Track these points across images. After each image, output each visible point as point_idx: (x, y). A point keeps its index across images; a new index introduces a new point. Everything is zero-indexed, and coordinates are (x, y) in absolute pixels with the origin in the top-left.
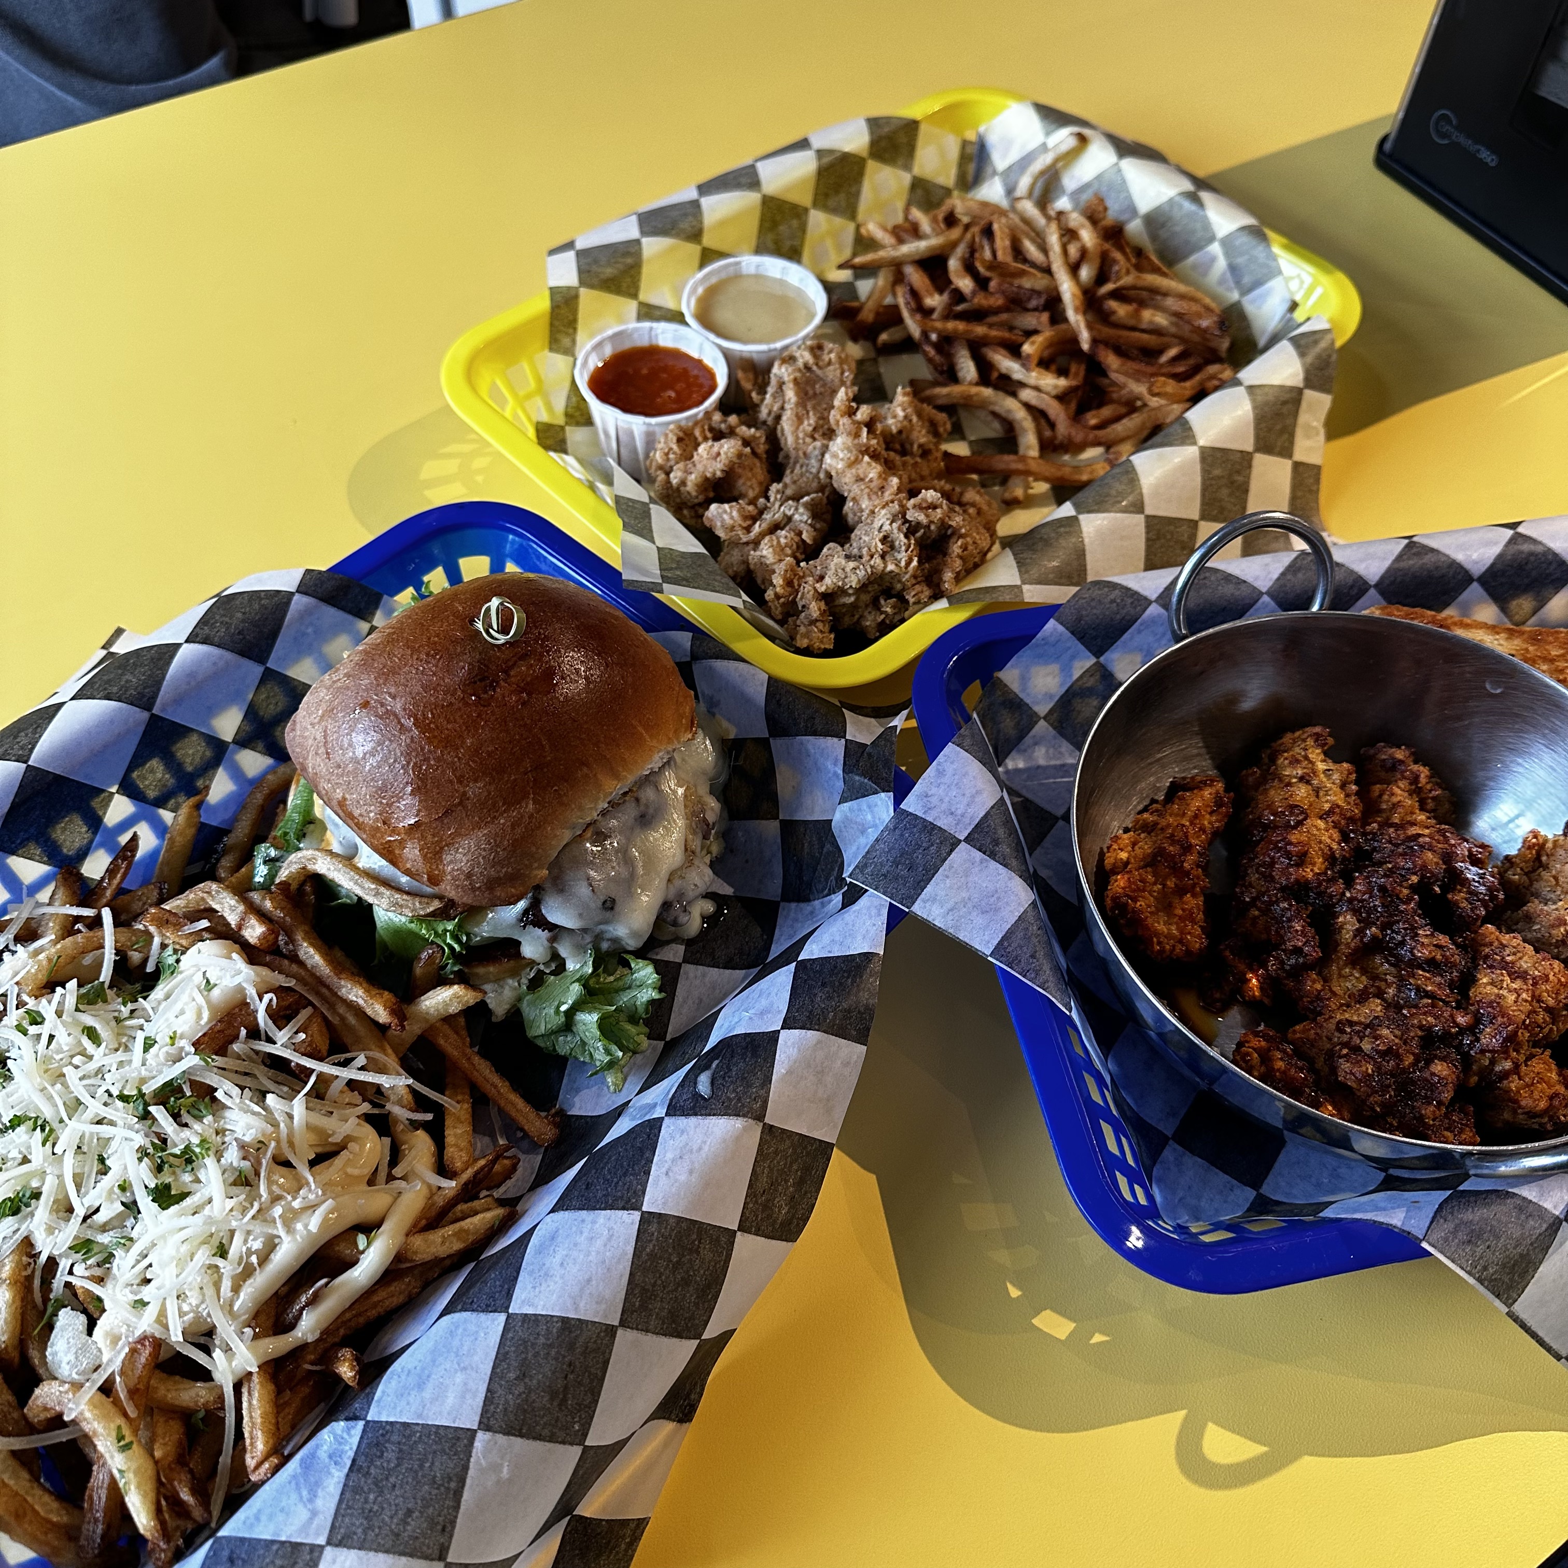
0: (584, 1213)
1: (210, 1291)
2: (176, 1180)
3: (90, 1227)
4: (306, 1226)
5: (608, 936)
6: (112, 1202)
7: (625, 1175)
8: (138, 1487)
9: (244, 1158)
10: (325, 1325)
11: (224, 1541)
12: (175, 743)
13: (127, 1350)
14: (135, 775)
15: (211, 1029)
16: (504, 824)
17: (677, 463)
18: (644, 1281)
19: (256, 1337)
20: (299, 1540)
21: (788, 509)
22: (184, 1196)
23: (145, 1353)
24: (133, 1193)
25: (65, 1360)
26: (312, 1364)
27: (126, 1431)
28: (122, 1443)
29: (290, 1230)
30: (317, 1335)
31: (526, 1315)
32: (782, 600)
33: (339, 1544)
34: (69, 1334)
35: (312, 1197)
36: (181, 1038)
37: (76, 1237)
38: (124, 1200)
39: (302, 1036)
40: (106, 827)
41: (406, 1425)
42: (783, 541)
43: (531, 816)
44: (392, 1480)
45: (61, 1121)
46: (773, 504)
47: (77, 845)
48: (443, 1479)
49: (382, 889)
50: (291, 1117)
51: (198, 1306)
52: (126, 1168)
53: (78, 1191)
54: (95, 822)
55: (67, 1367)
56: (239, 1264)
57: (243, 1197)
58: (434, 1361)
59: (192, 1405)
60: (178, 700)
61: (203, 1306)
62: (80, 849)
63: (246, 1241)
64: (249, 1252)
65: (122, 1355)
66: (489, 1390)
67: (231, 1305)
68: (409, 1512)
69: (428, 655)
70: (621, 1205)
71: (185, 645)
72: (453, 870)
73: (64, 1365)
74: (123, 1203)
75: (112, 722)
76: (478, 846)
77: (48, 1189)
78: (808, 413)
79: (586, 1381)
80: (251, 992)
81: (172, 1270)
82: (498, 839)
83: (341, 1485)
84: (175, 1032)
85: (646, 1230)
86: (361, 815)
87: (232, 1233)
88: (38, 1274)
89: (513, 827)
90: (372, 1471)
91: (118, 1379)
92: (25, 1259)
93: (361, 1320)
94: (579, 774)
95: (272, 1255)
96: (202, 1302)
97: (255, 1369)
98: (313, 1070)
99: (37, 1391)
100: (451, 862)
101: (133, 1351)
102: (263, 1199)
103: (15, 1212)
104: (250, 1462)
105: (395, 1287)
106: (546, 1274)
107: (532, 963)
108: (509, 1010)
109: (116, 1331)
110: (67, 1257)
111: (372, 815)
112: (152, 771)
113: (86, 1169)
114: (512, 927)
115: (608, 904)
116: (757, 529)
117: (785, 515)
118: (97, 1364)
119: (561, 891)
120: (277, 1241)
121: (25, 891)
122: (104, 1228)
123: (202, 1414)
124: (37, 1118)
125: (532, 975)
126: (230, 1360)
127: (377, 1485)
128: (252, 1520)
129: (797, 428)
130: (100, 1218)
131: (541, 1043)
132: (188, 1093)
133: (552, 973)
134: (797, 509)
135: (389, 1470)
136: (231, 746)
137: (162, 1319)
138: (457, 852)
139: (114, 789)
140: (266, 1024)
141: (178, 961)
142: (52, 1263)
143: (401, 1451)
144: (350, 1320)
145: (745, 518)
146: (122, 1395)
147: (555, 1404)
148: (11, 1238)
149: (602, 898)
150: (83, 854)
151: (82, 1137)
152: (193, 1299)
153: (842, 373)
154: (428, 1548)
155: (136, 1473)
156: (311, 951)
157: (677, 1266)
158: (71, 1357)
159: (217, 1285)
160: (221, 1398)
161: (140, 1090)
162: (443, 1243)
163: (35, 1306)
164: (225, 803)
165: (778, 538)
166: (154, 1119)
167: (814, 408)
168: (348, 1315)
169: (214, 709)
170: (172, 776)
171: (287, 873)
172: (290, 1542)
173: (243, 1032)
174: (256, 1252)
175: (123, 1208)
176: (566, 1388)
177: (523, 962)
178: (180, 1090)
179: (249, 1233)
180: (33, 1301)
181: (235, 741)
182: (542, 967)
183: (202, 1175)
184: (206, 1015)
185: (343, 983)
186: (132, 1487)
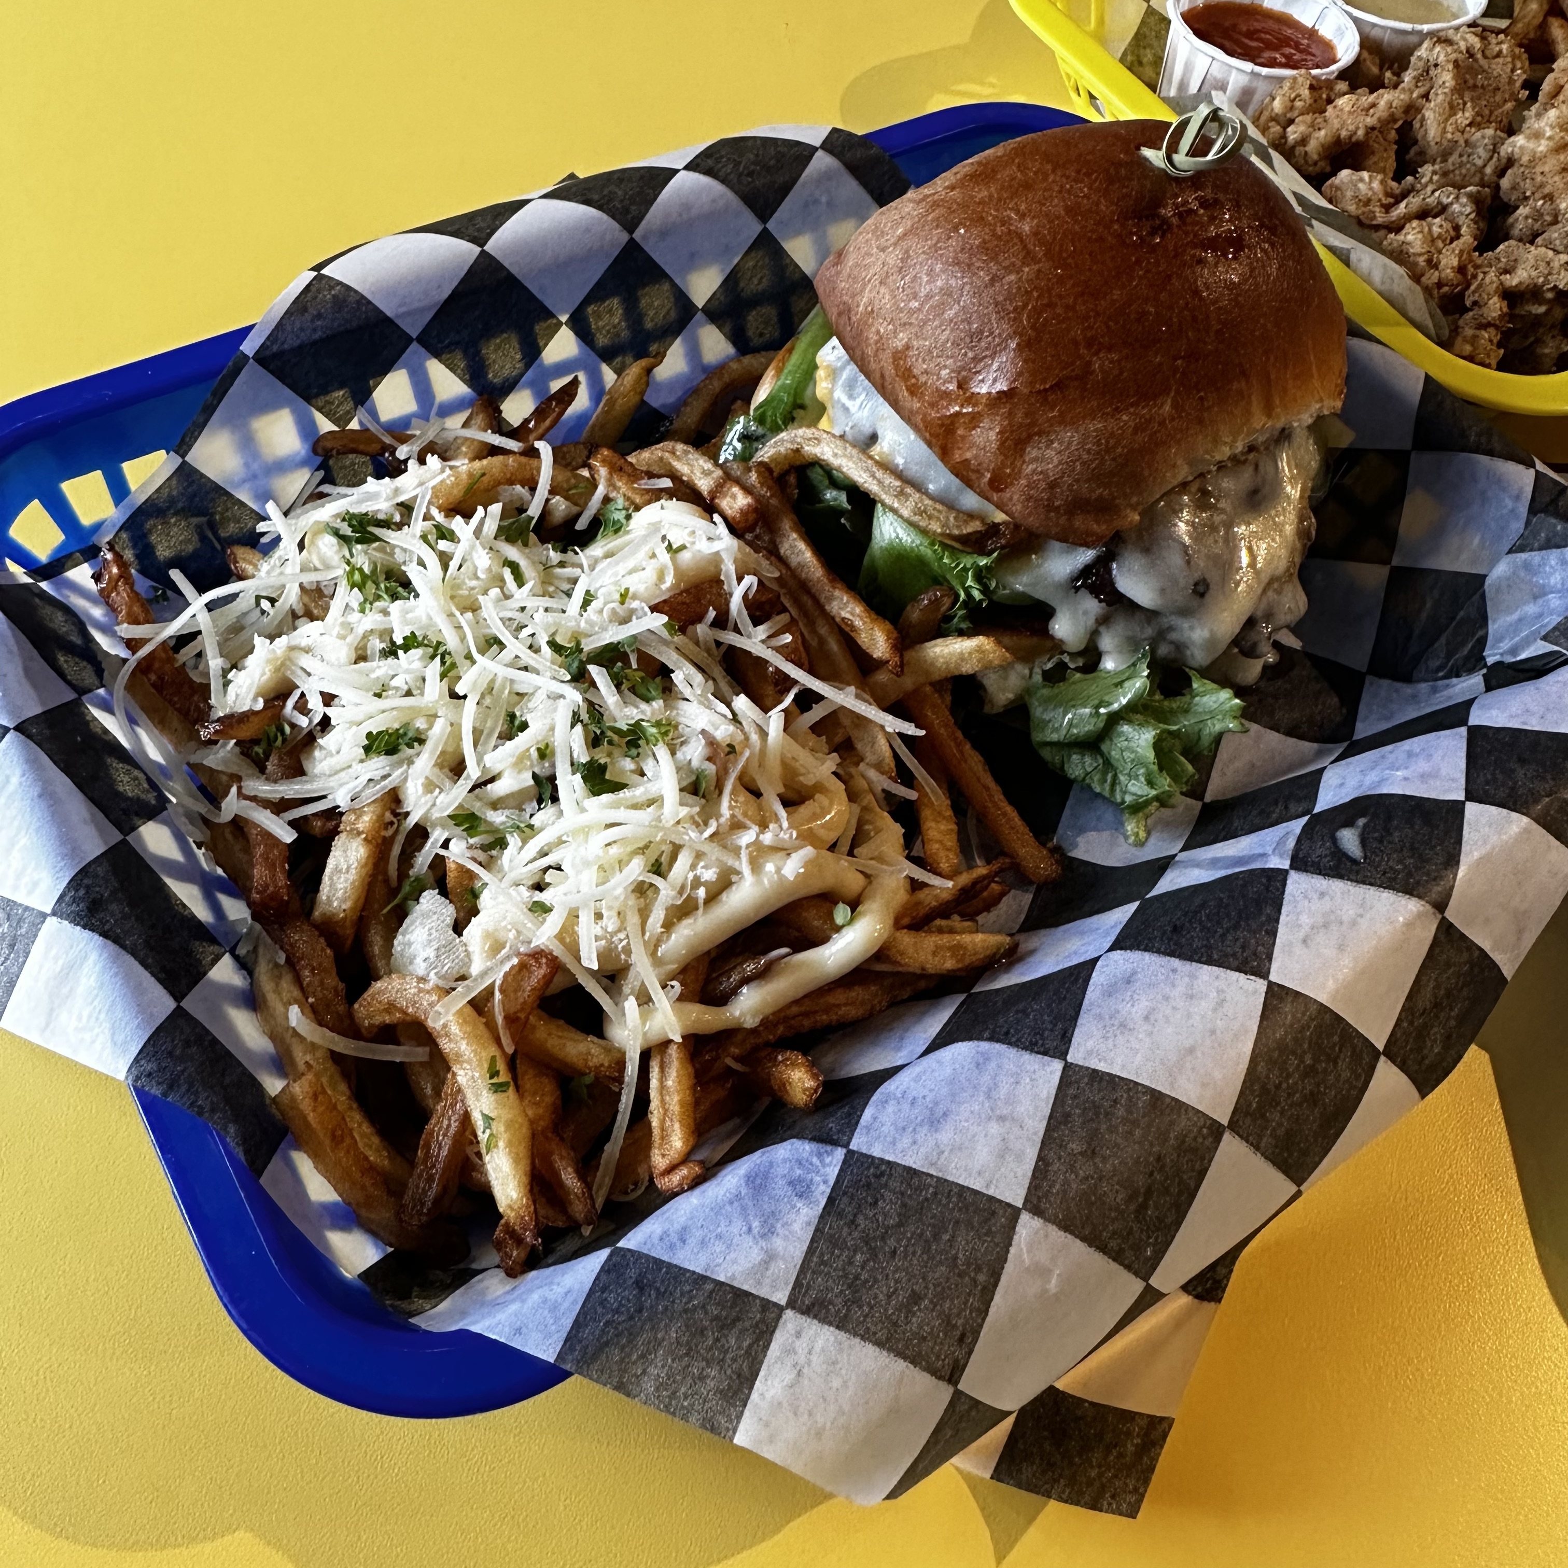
0: (1176, 963)
1: (633, 920)
2: (613, 763)
3: (478, 798)
4: (778, 870)
5: (1173, 636)
6: (520, 772)
7: (1236, 927)
8: (510, 1144)
9: (709, 759)
10: (769, 1011)
11: (629, 1255)
12: (644, 286)
13: (515, 961)
14: (590, 309)
15: (674, 596)
16: (1126, 423)
17: (1302, 114)
18: (1267, 1077)
19: (681, 998)
20: (745, 1287)
21: (1446, 196)
22: (617, 787)
23: (540, 972)
24: (553, 765)
25: (424, 955)
26: (737, 1059)
27: (501, 1066)
28: (494, 1081)
29: (756, 866)
30: (757, 1021)
31: (1095, 1071)
32: (1446, 289)
33: (806, 1311)
34: (432, 922)
35: (784, 836)
36: (634, 597)
37: (460, 806)
38: (537, 770)
39: (788, 638)
40: (541, 365)
41: (911, 1172)
42: (1436, 230)
43: (1162, 423)
44: (892, 1242)
45: (469, 657)
46: (1426, 186)
47: (506, 372)
48: (969, 1265)
49: (909, 490)
50: (763, 734)
51: (613, 934)
52: (552, 729)
53: (475, 745)
54: (532, 352)
55: (423, 965)
56: (681, 893)
57: (697, 809)
58: (953, 1095)
59: (580, 1064)
60: (664, 233)
61: (622, 936)
62: (506, 380)
63: (693, 867)
64: (697, 882)
65: (507, 967)
66: (1040, 1158)
67: (656, 946)
68: (916, 1298)
69: (1078, 172)
70: (1235, 964)
71: (683, 173)
72: (1034, 471)
73: (419, 960)
74: (535, 776)
75: (588, 230)
76: (1082, 443)
77: (438, 732)
78: (1465, 104)
79: (1175, 1190)
80: (729, 568)
81: (590, 876)
82: (1112, 442)
83: (812, 1229)
84: (627, 590)
85: (1276, 1008)
86: (926, 372)
87: (676, 849)
88: (401, 839)
89: (1136, 430)
90: (861, 1220)
91: (498, 996)
92: (388, 816)
93: (807, 1023)
94: (1235, 386)
95: (724, 896)
96: (619, 931)
97: (678, 1039)
98: (795, 682)
99: (378, 985)
100: (1036, 459)
101: (523, 967)
102: (722, 820)
103: (391, 751)
104: (659, 1161)
105: (858, 993)
106: (1123, 1025)
107: (1057, 646)
108: (1012, 702)
109: (501, 935)
110: (444, 827)
111: (944, 373)
112: (610, 311)
113: (489, 724)
114: (1058, 586)
115: (1201, 589)
116: (1402, 208)
117: (1439, 203)
118: (462, 972)
119: (1147, 551)
120: (734, 878)
121: (435, 410)
122: (496, 805)
123: (588, 1080)
124: (439, 644)
125: (1049, 665)
126: (644, 1017)
127: (867, 1243)
128: (674, 1238)
129: (1447, 120)
130: (499, 789)
131: (1046, 754)
132: (635, 666)
133: (1077, 669)
134: (1457, 198)
135: (887, 1228)
136: (699, 315)
137: (568, 935)
138: (1048, 447)
139: (564, 318)
140: (739, 611)
141: (628, 517)
142: (420, 833)
143: (904, 1205)
144: (794, 1017)
145: (1388, 194)
146: (500, 1020)
147: (1132, 1207)
148: (378, 782)
149: (1196, 576)
150: (508, 387)
151: (493, 681)
152: (610, 923)
153: (1513, 71)
154: (938, 1357)
155: (509, 1126)
156: (801, 545)
157: (1310, 1072)
158: (431, 953)
159: (644, 914)
160: (621, 1064)
161: (578, 643)
162: (934, 954)
163: (386, 881)
164: (672, 383)
165: (1430, 226)
166: (593, 684)
167: (1472, 100)
168: (795, 1010)
169: (694, 261)
170: (628, 327)
171: (772, 452)
172: (732, 1287)
173: (712, 614)
174: (705, 884)
175: (532, 782)
176: (1149, 1192)
177: (1049, 644)
178: (625, 658)
179: (699, 856)
180: (385, 872)
181: (705, 310)
182: (1066, 658)
183: (649, 766)
184: (669, 580)
185: (837, 593)
186: (501, 1144)
